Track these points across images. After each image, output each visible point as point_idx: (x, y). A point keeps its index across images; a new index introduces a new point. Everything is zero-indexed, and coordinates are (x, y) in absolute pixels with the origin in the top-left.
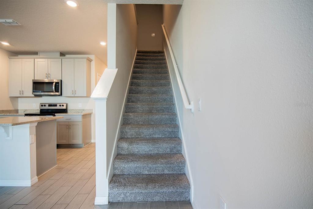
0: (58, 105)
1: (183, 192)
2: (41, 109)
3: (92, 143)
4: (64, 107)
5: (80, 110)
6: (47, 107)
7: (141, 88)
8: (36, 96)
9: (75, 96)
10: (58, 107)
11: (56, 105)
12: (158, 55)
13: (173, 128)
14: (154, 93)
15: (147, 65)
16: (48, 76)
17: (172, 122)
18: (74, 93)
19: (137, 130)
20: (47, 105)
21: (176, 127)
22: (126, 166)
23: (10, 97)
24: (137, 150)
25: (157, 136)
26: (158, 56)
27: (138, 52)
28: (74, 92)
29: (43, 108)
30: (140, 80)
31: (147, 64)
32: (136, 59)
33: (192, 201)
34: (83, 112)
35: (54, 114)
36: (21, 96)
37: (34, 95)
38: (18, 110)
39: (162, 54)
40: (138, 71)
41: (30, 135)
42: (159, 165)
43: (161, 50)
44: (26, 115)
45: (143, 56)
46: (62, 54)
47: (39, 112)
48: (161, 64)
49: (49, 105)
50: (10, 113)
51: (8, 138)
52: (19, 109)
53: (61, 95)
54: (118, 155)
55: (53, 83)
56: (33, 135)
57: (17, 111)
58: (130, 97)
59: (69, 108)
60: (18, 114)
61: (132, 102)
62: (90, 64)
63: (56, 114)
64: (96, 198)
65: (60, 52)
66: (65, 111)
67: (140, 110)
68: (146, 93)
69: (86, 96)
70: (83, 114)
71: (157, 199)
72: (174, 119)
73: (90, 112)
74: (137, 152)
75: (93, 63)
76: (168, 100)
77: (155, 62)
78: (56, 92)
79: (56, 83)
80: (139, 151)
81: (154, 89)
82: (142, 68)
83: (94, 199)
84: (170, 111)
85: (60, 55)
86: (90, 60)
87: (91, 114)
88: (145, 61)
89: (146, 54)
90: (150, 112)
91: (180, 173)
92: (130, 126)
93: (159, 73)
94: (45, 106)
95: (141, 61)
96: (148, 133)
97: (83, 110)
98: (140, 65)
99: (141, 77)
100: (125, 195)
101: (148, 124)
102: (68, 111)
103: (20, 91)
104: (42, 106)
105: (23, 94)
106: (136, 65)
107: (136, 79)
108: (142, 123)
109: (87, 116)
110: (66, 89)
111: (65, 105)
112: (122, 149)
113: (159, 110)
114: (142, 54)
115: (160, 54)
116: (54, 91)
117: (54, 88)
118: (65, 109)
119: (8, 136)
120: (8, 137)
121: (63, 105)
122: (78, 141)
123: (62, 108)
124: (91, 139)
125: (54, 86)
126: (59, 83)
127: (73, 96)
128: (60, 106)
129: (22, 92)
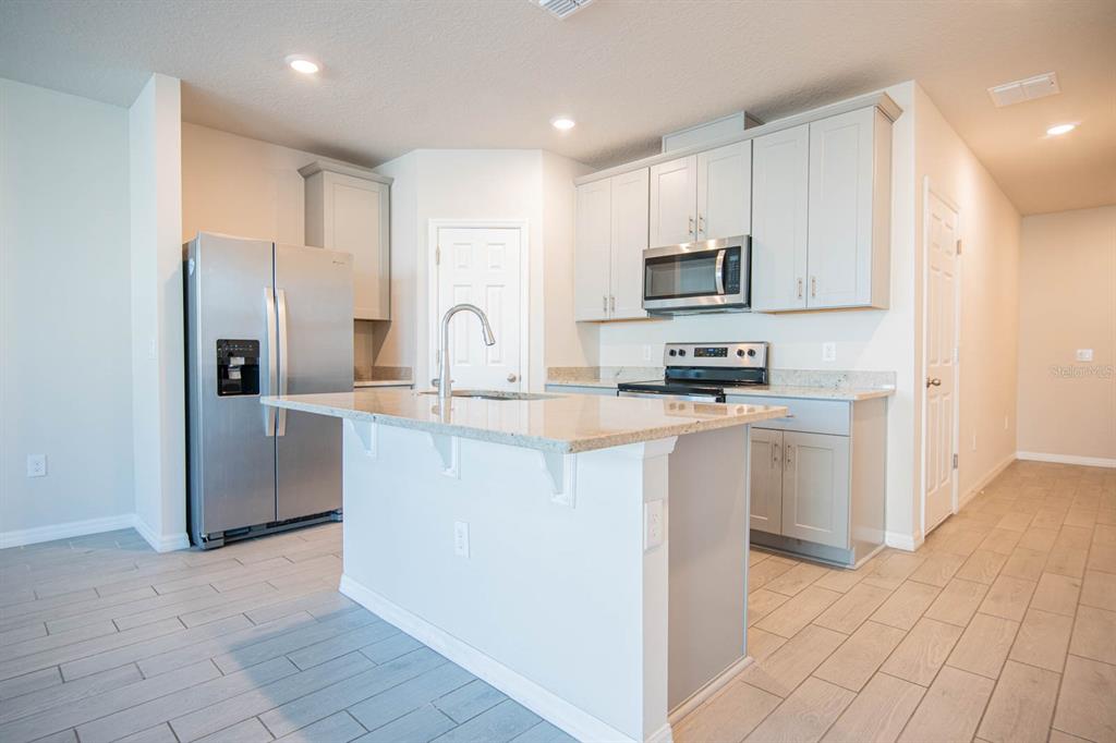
0: (733, 351)
2: (668, 368)
3: (887, 548)
4: (759, 362)
5: (827, 374)
6: (690, 360)
8: (655, 314)
9: (810, 306)
10: (731, 360)
11: (723, 352)
16: (697, 225)
18: (804, 294)
20: (690, 351)
23: (578, 322)
28: (807, 285)
29: (678, 361)
34: (844, 384)
35: (722, 391)
36: (608, 318)
37: (649, 311)
38: (598, 368)
41: (645, 501)
44: (623, 387)
46: (755, 117)
47: (659, 378)
49: (699, 353)
50: (576, 379)
51: (558, 499)
52: (601, 365)
53: (749, 303)
55: (716, 253)
56: (659, 503)
57: (595, 372)
59: (774, 366)
60: (597, 385)
62: (891, 130)
63: (727, 391)
65: (746, 113)
66: (759, 378)
69: (867, 302)
70: (856, 398)
73: (882, 388)
75: (906, 128)
78: (727, 292)
79: (729, 252)
85: (746, 122)
86: (889, 114)
87: (886, 397)
94: (682, 353)
97: (846, 376)
102: (772, 379)
103: (606, 299)
104: (672, 353)
105: (613, 309)
109: (869, 408)
110: (771, 279)
111: (760, 350)
116: (720, 289)
117: (719, 274)
118: (762, 369)
119: (559, 490)
120: (559, 493)
121: (751, 353)
122: (827, 528)
123: (746, 362)
124: (884, 528)
125: (719, 266)
126: (738, 249)
127: (800, 305)
128: (740, 353)
129: (610, 302)
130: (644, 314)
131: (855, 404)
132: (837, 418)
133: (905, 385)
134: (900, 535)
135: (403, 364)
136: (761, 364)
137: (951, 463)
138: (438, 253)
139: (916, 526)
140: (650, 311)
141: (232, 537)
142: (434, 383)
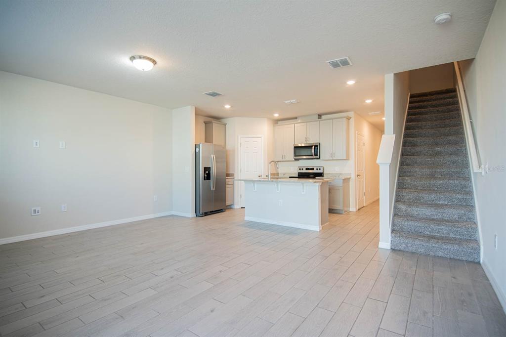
0: (315, 169)
1: (471, 252)
2: (299, 173)
3: (350, 211)
4: (321, 171)
5: (336, 174)
6: (305, 171)
7: (418, 149)
9: (333, 159)
10: (315, 171)
11: (313, 169)
12: (446, 97)
13: (463, 194)
14: (438, 154)
15: (427, 116)
16: (307, 139)
17: (464, 189)
19: (416, 194)
20: (304, 169)
21: (470, 193)
22: (406, 224)
24: (416, 213)
25: (441, 203)
26: (445, 99)
27: (411, 97)
28: (332, 155)
29: (301, 171)
30: (416, 137)
31: (426, 113)
32: (409, 108)
33: (481, 261)
34: (340, 176)
36: (283, 160)
38: (278, 173)
39: (454, 94)
40: (413, 126)
42: (443, 227)
43: (450, 87)
44: (290, 177)
45: (419, 102)
46: (320, 116)
47: (297, 176)
48: (450, 111)
49: (307, 169)
53: (320, 158)
54: (395, 214)
55: (312, 146)
58: (404, 160)
59: (325, 172)
61: (407, 165)
62: (349, 122)
64: (380, 243)
65: (318, 115)
66: (321, 175)
67: (419, 175)
68: (426, 154)
69: (345, 158)
71: (440, 254)
72: (466, 185)
73: (348, 177)
74: (417, 215)
75: (352, 121)
76: (459, 162)
77: (440, 109)
78: (315, 155)
79: (315, 146)
80: (419, 215)
81: (438, 149)
82: (418, 121)
83: (378, 243)
84: (462, 176)
85: (318, 117)
86: (349, 119)
87: (349, 179)
88: (423, 110)
89: (424, 98)
90: (432, 176)
91: (469, 239)
92: (407, 190)
93: (446, 126)
94: (302, 169)
95: (417, 110)
96: (430, 198)
97: (341, 174)
98: (417, 116)
99: (417, 133)
100: (407, 246)
101: (430, 190)
102: (324, 175)
106: (409, 117)
107: (410, 137)
108: (421, 188)
109: (346, 180)
110: (324, 152)
111: (322, 168)
112: (400, 210)
113: (445, 175)
114: (419, 99)
115: (448, 94)
116: (313, 155)
117: (313, 151)
121: (320, 169)
122: (338, 206)
123: (318, 171)
124: (349, 207)
125: (313, 149)
126: (317, 146)
127: (331, 159)
128: (317, 169)
129: (284, 157)
130: (294, 160)
131: (343, 179)
132: (340, 183)
133: (353, 176)
134: (353, 208)
135: (231, 172)
136: (322, 172)
137: (363, 194)
138: (241, 144)
139: (356, 206)
140: (295, 159)
141: (206, 214)
142: (267, 176)
